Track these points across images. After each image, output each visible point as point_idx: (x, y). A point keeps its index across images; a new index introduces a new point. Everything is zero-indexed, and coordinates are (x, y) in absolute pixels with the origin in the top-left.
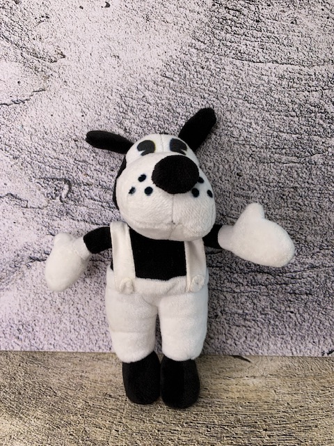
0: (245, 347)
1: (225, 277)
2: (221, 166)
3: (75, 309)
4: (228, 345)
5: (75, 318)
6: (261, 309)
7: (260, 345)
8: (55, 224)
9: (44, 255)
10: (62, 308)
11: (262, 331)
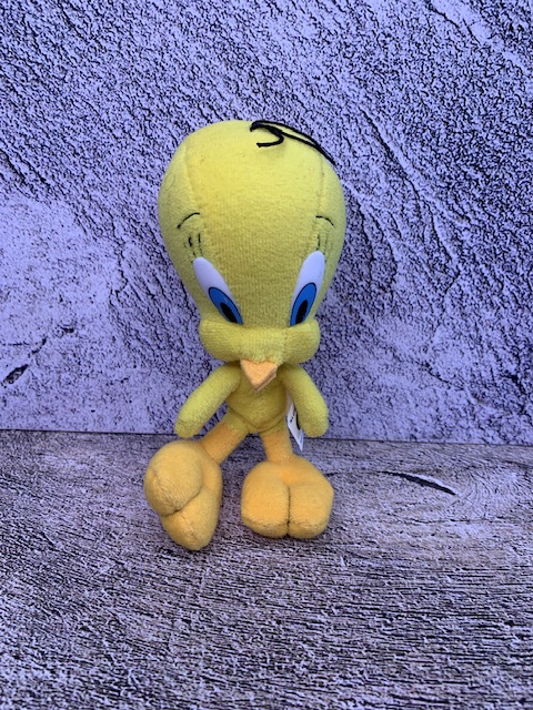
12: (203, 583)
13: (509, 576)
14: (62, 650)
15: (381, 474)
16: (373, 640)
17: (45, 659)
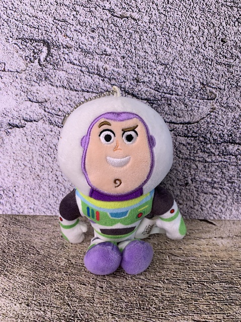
0: (210, 212)
1: (198, 148)
2: (206, 31)
3: (54, 176)
4: (195, 210)
5: (54, 184)
6: (228, 178)
7: (224, 210)
8: (34, 89)
9: (23, 122)
10: (41, 175)
11: (227, 198)
14: (47, 301)
17: (40, 306)
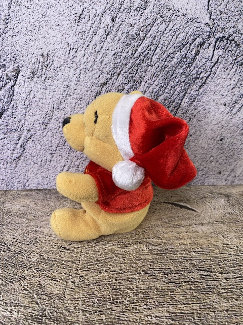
12: (81, 263)
13: (221, 250)
14: (15, 301)
15: (162, 203)
16: (159, 285)
17: (7, 306)
